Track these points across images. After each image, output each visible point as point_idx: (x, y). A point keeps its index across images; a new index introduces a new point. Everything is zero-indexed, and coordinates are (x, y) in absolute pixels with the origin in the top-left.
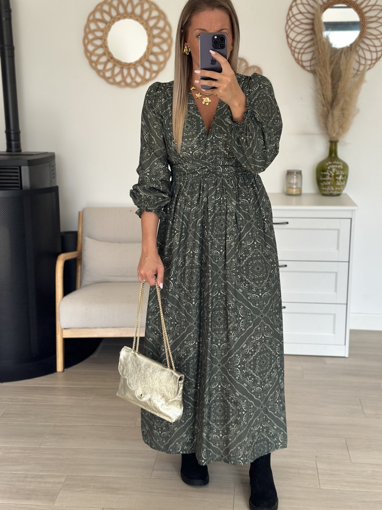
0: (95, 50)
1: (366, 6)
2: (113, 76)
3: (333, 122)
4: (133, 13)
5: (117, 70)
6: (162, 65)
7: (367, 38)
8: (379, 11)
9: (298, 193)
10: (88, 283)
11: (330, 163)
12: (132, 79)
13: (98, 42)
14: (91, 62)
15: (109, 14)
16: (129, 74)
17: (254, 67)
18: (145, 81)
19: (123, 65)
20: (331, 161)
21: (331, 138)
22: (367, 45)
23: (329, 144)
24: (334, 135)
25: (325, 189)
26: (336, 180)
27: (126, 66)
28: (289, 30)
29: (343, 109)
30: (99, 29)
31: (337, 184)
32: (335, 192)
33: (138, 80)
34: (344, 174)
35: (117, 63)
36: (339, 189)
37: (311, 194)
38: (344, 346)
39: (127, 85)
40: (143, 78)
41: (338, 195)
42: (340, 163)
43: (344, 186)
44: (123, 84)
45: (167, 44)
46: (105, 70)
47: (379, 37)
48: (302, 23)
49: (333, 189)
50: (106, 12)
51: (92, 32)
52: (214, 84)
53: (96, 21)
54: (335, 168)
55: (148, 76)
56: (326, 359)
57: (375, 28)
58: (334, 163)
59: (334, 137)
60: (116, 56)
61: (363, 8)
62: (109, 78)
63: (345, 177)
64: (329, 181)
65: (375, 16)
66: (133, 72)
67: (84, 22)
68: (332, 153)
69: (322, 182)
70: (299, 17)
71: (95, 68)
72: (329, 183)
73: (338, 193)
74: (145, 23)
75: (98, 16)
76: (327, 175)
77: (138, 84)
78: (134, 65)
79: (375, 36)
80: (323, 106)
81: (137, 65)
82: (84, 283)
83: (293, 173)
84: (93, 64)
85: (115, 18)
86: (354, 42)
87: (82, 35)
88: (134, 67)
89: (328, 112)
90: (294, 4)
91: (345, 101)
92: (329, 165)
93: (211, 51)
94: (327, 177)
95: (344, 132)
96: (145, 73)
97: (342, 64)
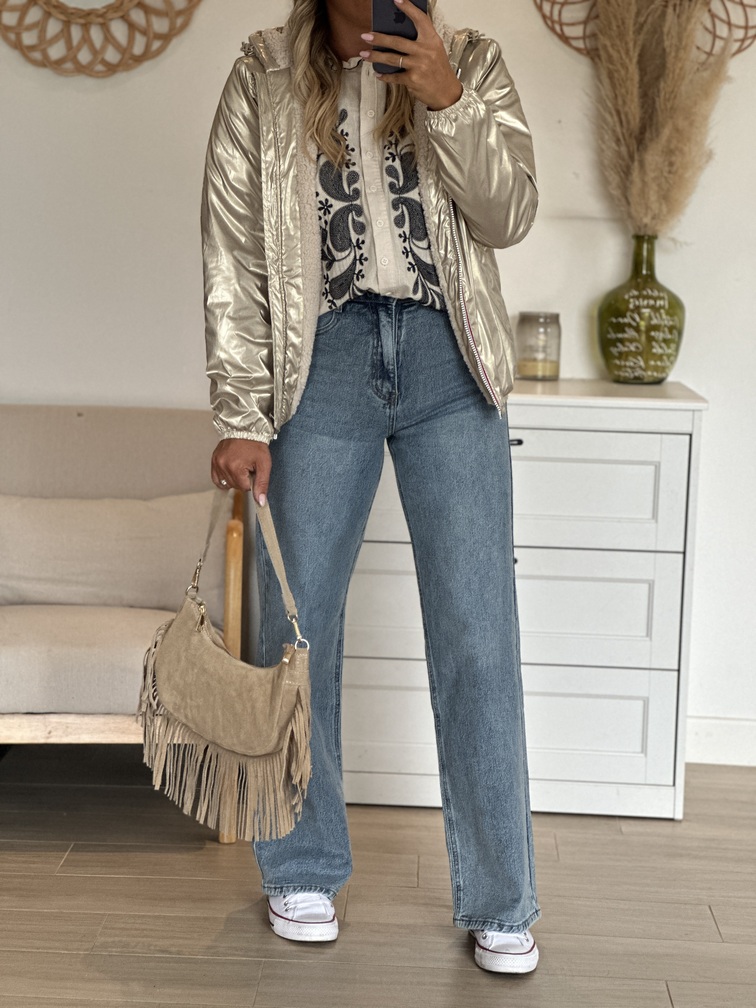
2: (43, 43)
3: (644, 182)
5: (53, 27)
6: (180, 20)
9: (549, 373)
11: (636, 293)
12: (95, 52)
16: (86, 39)
18: (130, 61)
19: (70, 16)
20: (637, 289)
21: (640, 228)
23: (633, 242)
24: (647, 220)
25: (623, 363)
26: (650, 339)
27: (80, 17)
29: (669, 152)
31: (654, 351)
32: (649, 373)
33: (111, 55)
34: (671, 323)
35: (56, 8)
36: (659, 363)
37: (585, 380)
38: (671, 790)
39: (81, 69)
40: (124, 51)
41: (659, 382)
42: (662, 295)
43: (672, 358)
44: (69, 65)
46: (20, 27)
49: (642, 363)
52: (400, 62)
54: (648, 306)
55: (138, 48)
56: (622, 822)
58: (645, 293)
59: (646, 225)
62: (32, 48)
63: (675, 332)
64: (631, 341)
66: (96, 35)
68: (642, 267)
69: (617, 347)
72: (633, 348)
73: (655, 374)
76: (630, 325)
77: (111, 69)
78: (102, 18)
80: (618, 141)
81: (110, 15)
83: (537, 319)
88: (100, 20)
89: (632, 157)
91: (677, 130)
92: (632, 299)
94: (627, 329)
95: (670, 211)
96: (131, 40)
97: (669, 32)
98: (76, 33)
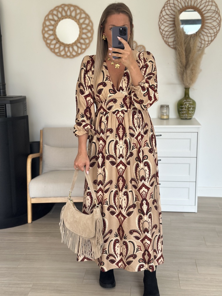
0: (49, 37)
1: (205, 10)
2: (60, 52)
3: (187, 77)
4: (71, 15)
5: (62, 48)
6: (88, 45)
7: (206, 29)
8: (212, 13)
9: (167, 118)
10: (46, 171)
11: (185, 100)
12: (71, 53)
13: (51, 32)
14: (47, 44)
15: (57, 16)
16: (69, 50)
17: (140, 46)
18: (78, 54)
19: (65, 45)
20: (186, 99)
22: (206, 33)
23: (184, 89)
24: (187, 85)
25: (183, 115)
26: (189, 110)
27: (67, 46)
28: (161, 24)
29: (192, 70)
30: (51, 25)
31: (189, 113)
32: (188, 117)
33: (74, 54)
34: (193, 107)
35: (62, 44)
36: (190, 115)
37: (175, 118)
38: (195, 206)
39: (68, 57)
40: (77, 52)
41: (190, 119)
42: (191, 101)
43: (193, 114)
44: (65, 56)
45: (91, 33)
46: (55, 48)
47: (213, 28)
48: (168, 21)
49: (187, 115)
50: (55, 15)
51: (47, 26)
52: (120, 55)
53: (49, 20)
54: (188, 103)
55: (79, 52)
56: (184, 214)
57: (210, 23)
58: (187, 100)
59: (187, 86)
60: (61, 40)
61: (203, 12)
62: (57, 53)
63: (194, 109)
64: (185, 111)
65: (210, 16)
66: (71, 49)
67: (43, 21)
68: (186, 95)
69: (181, 112)
70: (166, 17)
71: (49, 47)
72: (185, 112)
73: (190, 118)
74: (78, 21)
75: (51, 17)
76: (184, 107)
77: (74, 56)
78: (72, 45)
79: (210, 27)
80: (181, 68)
81: (73, 45)
82: (44, 171)
83: (164, 106)
84: (48, 45)
85: (60, 18)
86: (198, 31)
87: (41, 28)
88: (71, 46)
89: (184, 71)
90: (163, 9)
91: (194, 65)
92: (185, 102)
93: (118, 37)
94: (183, 108)
95: (193, 83)
96: (78, 50)
97: (192, 43)
98: (67, 49)
